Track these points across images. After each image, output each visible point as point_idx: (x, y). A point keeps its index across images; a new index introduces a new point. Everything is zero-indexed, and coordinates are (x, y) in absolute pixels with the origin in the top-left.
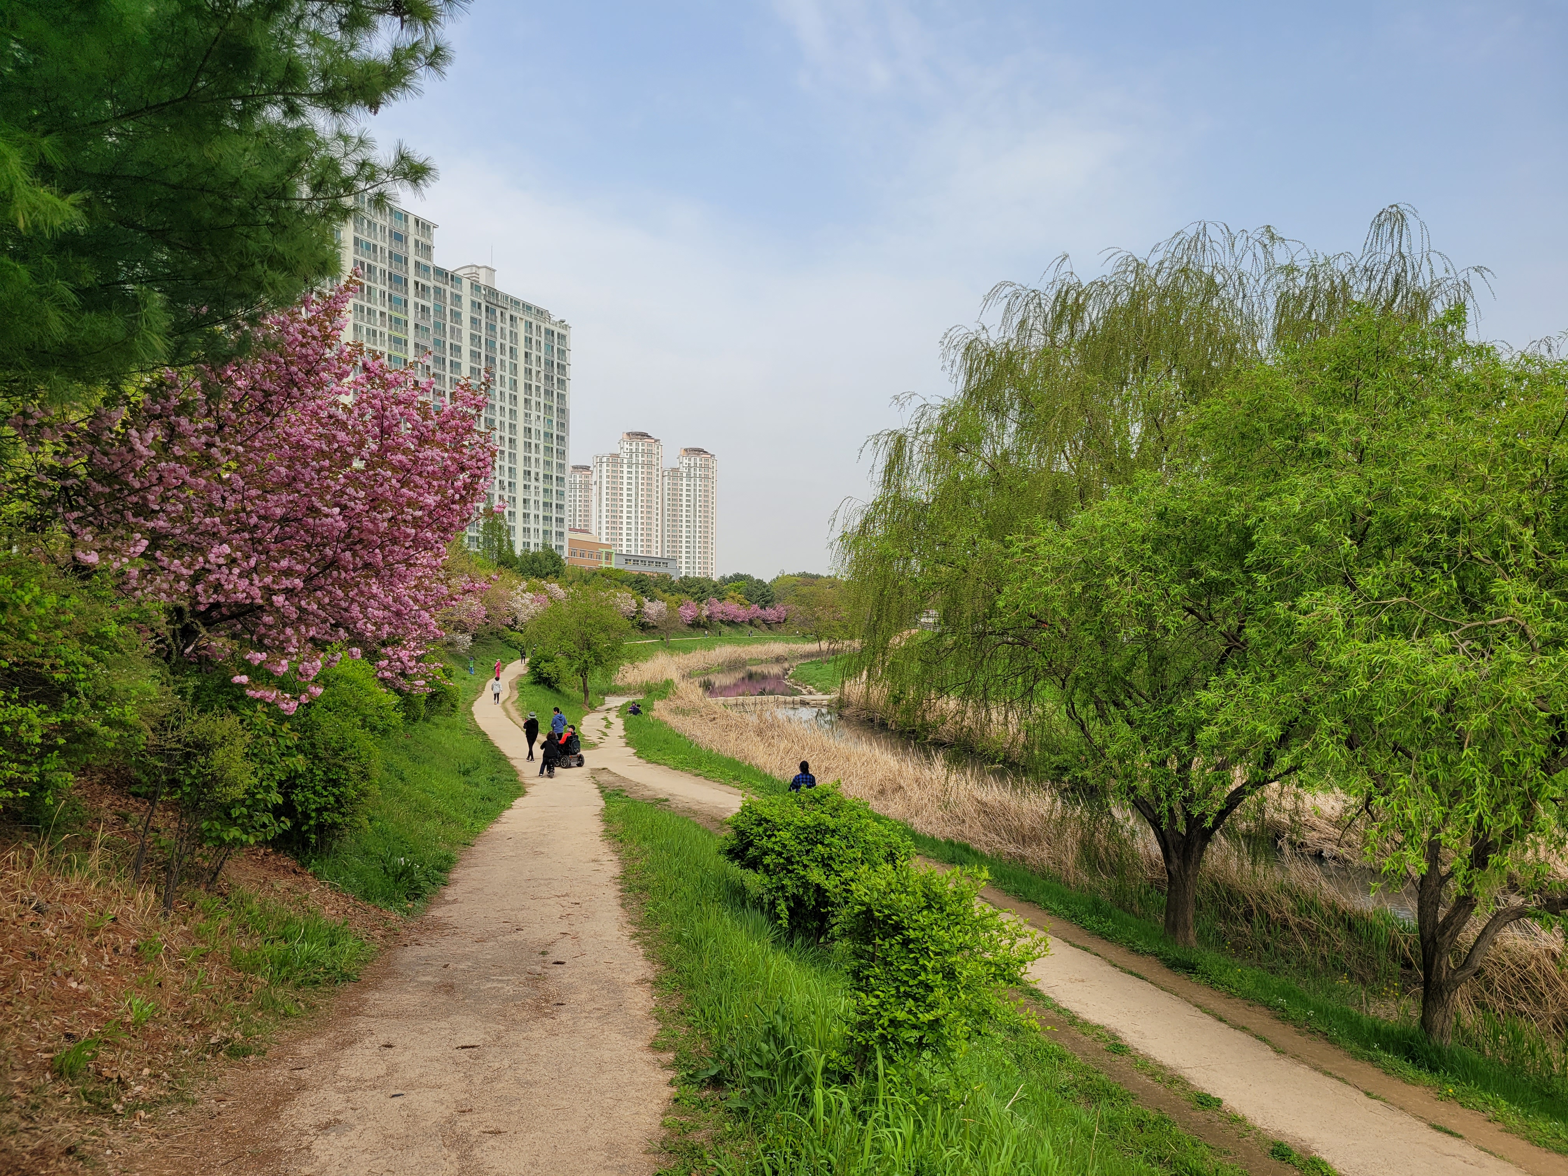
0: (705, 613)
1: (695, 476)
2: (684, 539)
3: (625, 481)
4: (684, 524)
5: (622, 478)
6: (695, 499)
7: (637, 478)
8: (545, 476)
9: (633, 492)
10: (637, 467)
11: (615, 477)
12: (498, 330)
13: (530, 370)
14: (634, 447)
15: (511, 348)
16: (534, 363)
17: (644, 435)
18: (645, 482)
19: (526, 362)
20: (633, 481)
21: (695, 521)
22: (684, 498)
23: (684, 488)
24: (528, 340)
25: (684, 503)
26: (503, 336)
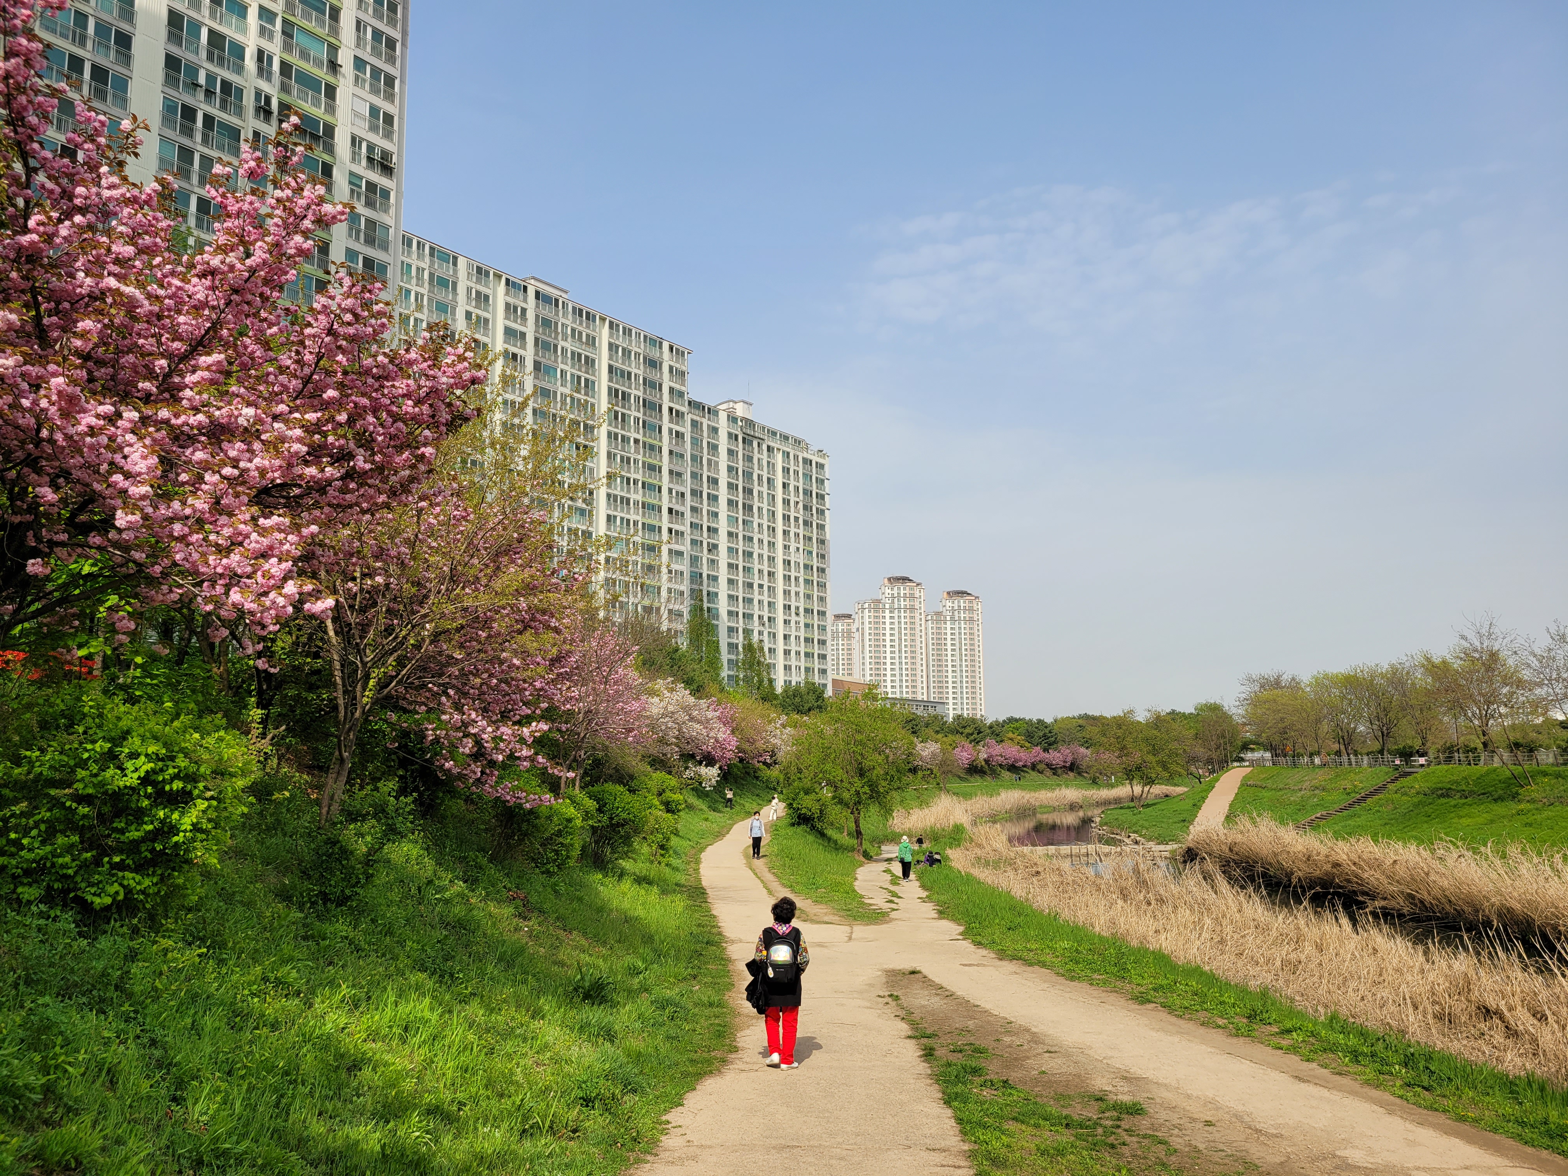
0: (983, 756)
1: (960, 620)
2: (950, 685)
3: (888, 626)
4: (950, 669)
5: (884, 623)
6: (960, 643)
7: (899, 623)
8: (806, 611)
9: (896, 638)
10: (899, 612)
11: (877, 622)
12: (755, 461)
13: (789, 501)
14: (895, 592)
15: (769, 479)
16: (792, 494)
17: (905, 579)
18: (908, 626)
19: (784, 493)
20: (896, 626)
21: (961, 666)
22: (949, 642)
23: (949, 631)
24: (786, 470)
25: (949, 647)
26: (760, 467)
